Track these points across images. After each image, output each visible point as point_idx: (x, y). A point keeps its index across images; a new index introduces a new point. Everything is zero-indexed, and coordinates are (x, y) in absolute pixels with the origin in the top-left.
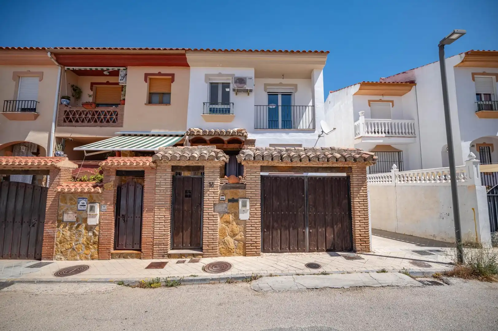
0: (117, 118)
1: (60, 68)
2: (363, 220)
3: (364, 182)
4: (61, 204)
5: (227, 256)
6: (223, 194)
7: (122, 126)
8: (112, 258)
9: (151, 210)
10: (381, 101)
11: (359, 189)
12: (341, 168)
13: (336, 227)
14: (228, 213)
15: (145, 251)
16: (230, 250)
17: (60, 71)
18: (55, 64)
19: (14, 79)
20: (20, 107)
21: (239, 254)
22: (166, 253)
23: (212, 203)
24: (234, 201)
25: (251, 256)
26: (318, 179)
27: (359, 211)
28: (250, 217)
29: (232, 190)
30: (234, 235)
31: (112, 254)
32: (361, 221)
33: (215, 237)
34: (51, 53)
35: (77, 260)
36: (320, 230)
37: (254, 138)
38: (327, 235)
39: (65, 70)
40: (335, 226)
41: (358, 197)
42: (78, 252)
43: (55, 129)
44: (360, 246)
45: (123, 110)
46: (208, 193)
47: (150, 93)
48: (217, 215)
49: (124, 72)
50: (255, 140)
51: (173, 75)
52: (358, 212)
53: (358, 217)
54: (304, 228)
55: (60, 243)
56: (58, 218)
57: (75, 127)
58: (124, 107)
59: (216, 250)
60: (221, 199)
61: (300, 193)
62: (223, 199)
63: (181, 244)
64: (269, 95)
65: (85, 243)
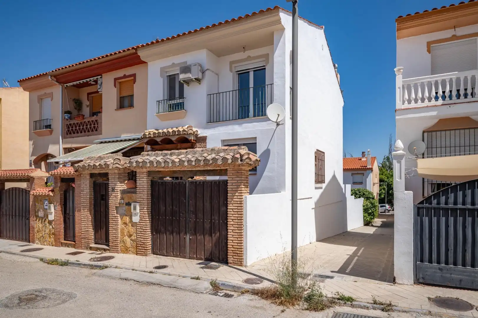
0: (98, 126)
1: (61, 86)
2: (236, 230)
3: (238, 187)
4: (36, 204)
5: (125, 254)
6: (122, 198)
7: (101, 134)
8: (62, 246)
9: (79, 211)
10: (454, 37)
11: (233, 194)
12: (218, 171)
13: (215, 236)
14: (126, 216)
15: (78, 243)
16: (127, 248)
17: (61, 89)
18: (56, 85)
19: (39, 102)
20: (44, 125)
21: (133, 253)
22: (88, 246)
23: (114, 206)
24: (129, 204)
25: (140, 255)
26: (198, 183)
27: (233, 220)
28: (140, 220)
29: (128, 194)
30: (130, 236)
31: (61, 243)
32: (234, 231)
33: (117, 236)
34: (51, 76)
35: (45, 245)
36: (199, 238)
37: (205, 135)
38: (206, 244)
39: (65, 88)
40: (213, 235)
41: (232, 204)
42: (46, 240)
43: (62, 141)
44: (232, 258)
45: (101, 119)
46: (112, 197)
47: (121, 98)
48: (118, 217)
49: (101, 79)
50: (206, 137)
51: (134, 75)
52: (231, 220)
53: (232, 226)
54: (186, 233)
55: (38, 232)
56: (35, 214)
57: (73, 138)
58: (102, 115)
59: (118, 247)
60: (121, 202)
61: (182, 198)
62: (122, 202)
63: (100, 240)
64: (239, 74)
65: (48, 233)
